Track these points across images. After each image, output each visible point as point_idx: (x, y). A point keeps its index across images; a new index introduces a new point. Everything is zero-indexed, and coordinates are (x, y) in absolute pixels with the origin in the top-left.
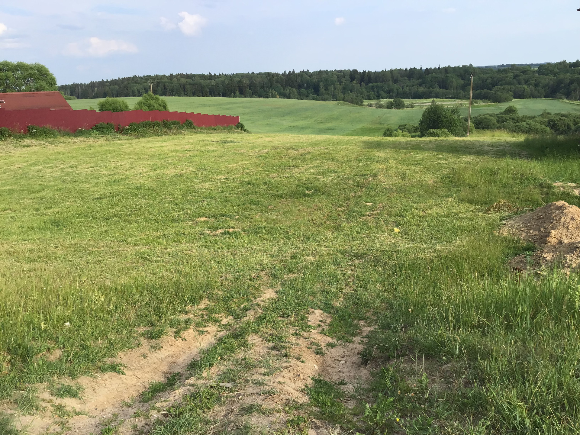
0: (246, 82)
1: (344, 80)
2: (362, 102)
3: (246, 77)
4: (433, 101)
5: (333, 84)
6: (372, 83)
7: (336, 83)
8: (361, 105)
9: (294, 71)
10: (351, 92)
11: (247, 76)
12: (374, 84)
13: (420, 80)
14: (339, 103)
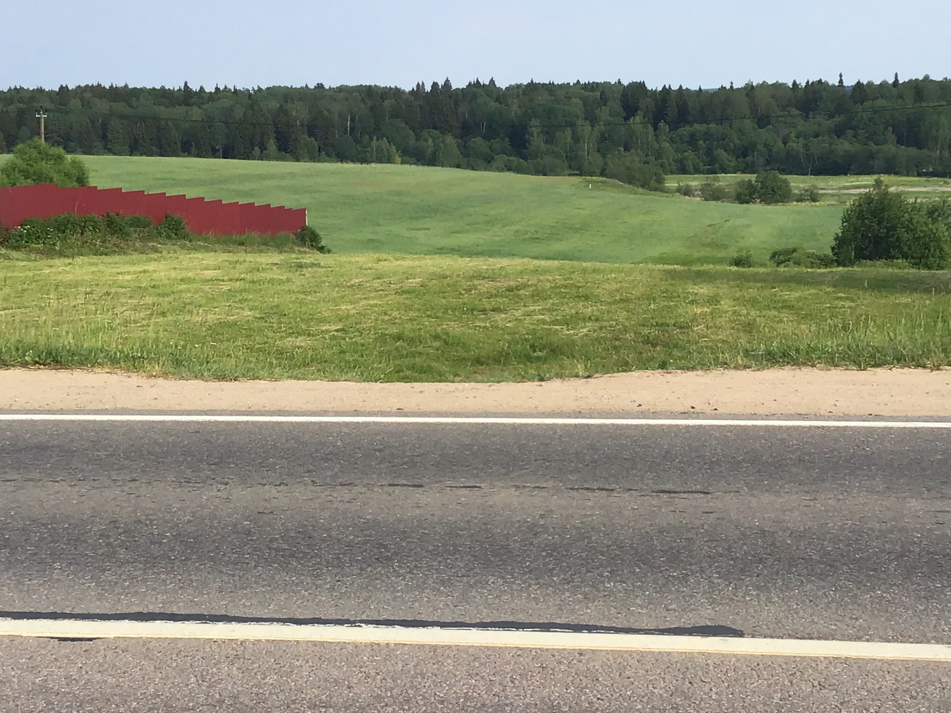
0: (300, 113)
1: (604, 114)
2: (660, 181)
3: (300, 99)
4: (878, 183)
5: (572, 125)
6: (691, 124)
7: (580, 122)
8: (656, 189)
9: (447, 83)
10: (627, 149)
11: (303, 94)
12: (697, 126)
13: (838, 119)
14: (589, 182)
